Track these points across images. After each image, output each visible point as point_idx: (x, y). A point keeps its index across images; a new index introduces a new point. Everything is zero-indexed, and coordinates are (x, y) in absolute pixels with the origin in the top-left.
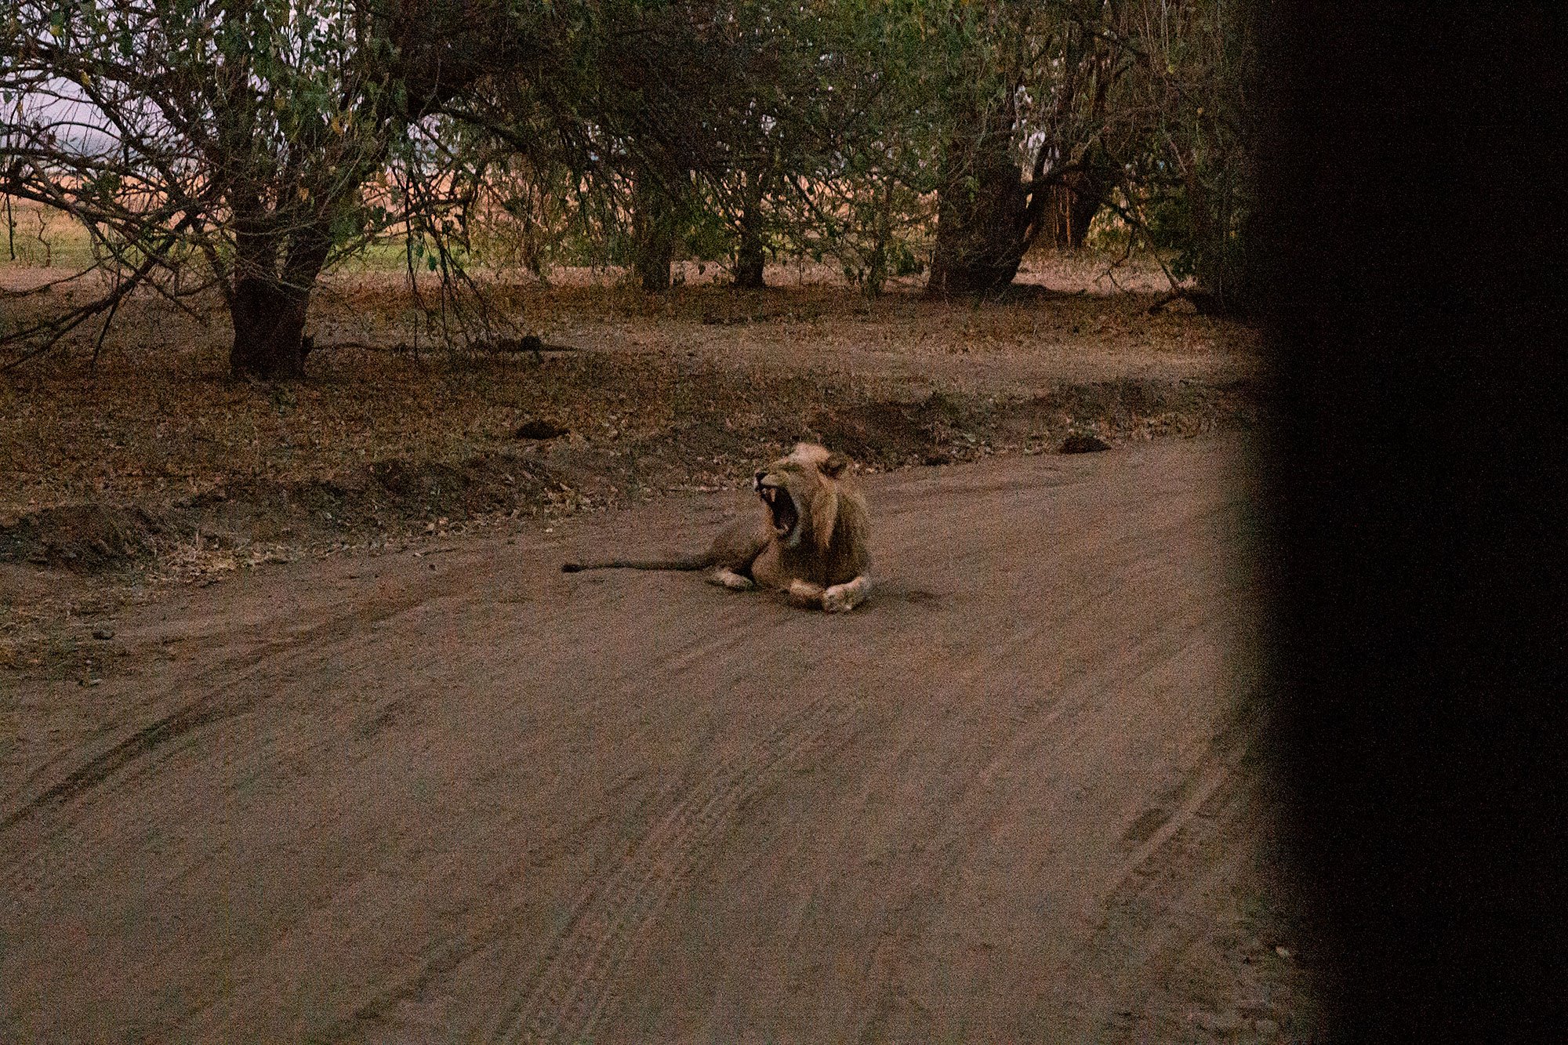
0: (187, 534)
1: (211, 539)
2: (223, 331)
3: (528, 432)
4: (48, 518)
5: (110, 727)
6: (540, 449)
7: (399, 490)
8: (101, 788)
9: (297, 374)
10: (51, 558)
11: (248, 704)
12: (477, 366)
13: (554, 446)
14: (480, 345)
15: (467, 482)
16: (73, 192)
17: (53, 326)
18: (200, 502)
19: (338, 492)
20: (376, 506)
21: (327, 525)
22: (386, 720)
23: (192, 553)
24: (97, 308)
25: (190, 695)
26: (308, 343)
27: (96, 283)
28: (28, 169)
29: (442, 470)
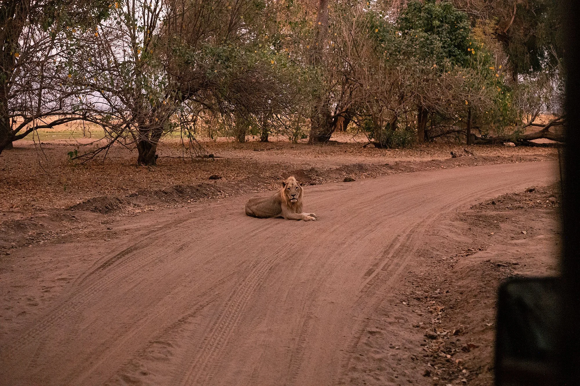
0: (129, 204)
1: (135, 205)
2: (136, 154)
3: (211, 178)
4: (95, 200)
5: (113, 251)
6: (215, 182)
7: (181, 192)
8: (112, 266)
9: (154, 164)
10: (96, 210)
11: (147, 245)
12: (198, 162)
13: (218, 181)
14: (199, 156)
15: (198, 190)
16: (99, 119)
17: (94, 153)
18: (132, 196)
19: (166, 193)
20: (175, 196)
21: (163, 201)
22: (181, 248)
23: (130, 208)
24: (104, 148)
25: (132, 244)
26: (157, 156)
27: (105, 142)
28: (88, 114)
29: (191, 187)
